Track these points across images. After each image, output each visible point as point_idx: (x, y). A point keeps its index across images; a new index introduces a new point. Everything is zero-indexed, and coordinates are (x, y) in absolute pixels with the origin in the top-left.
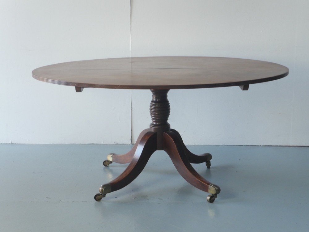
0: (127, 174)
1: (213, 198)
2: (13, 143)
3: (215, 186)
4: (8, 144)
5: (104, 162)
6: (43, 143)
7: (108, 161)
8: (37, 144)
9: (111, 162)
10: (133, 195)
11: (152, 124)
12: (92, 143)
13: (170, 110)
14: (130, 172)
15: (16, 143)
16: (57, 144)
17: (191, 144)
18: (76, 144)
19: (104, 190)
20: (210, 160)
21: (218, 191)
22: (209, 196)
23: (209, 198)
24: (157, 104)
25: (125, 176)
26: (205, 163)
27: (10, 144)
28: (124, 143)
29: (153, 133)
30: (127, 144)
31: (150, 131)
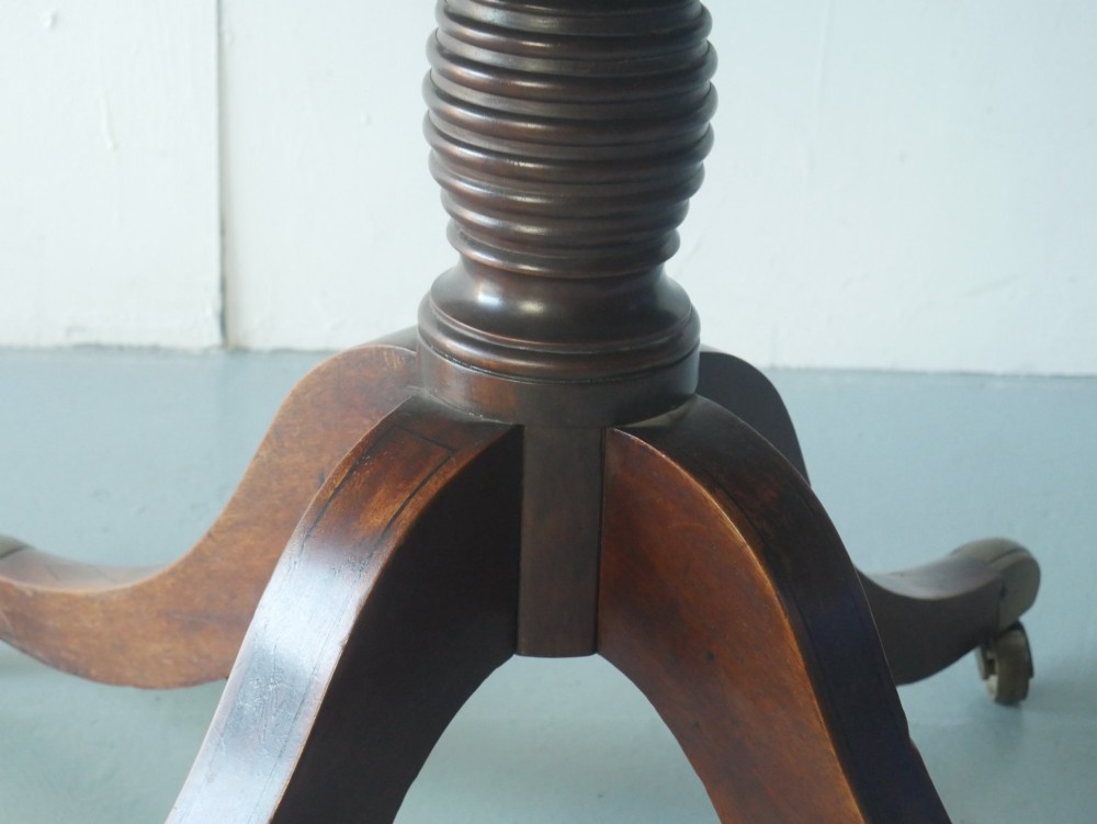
11: (451, 308)
24: (540, 24)
28: (148, 339)
29: (472, 427)
30: (186, 354)
31: (426, 393)
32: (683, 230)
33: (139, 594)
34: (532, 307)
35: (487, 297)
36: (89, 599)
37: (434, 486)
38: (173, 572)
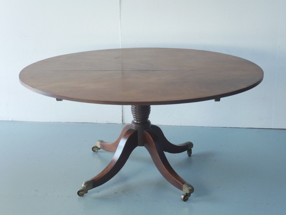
0: (109, 171)
1: (187, 197)
2: (13, 120)
3: (189, 186)
4: (9, 121)
5: (93, 148)
6: (41, 121)
7: (96, 147)
8: (35, 122)
9: (99, 149)
10: (114, 189)
11: (133, 122)
12: (86, 122)
13: (151, 109)
14: (111, 169)
15: (17, 120)
16: (54, 122)
17: (178, 125)
18: (71, 122)
19: (86, 187)
20: (192, 149)
21: (192, 190)
22: (183, 195)
23: (183, 197)
25: (107, 173)
26: (186, 152)
27: (10, 121)
28: (115, 123)
29: (134, 130)
30: (118, 124)
31: (132, 128)
32: (149, 116)
33: (113, 144)
34: (138, 122)
35: (135, 122)
36: (109, 145)
37: (131, 134)
38: (115, 142)
